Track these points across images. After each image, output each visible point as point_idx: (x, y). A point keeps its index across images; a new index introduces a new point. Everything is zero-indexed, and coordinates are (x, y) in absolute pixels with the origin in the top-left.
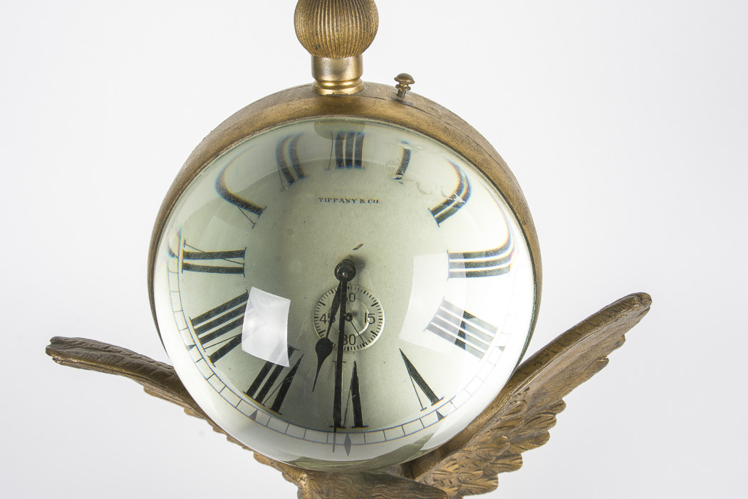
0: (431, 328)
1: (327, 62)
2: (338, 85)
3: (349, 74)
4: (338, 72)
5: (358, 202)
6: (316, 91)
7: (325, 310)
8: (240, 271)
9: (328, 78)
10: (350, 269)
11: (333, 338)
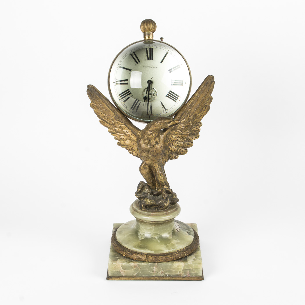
0: (167, 96)
1: (147, 33)
2: (149, 37)
3: (151, 36)
4: (149, 35)
5: (152, 67)
6: (145, 40)
7: (145, 93)
8: (127, 84)
9: (147, 36)
10: (150, 82)
11: (147, 96)
